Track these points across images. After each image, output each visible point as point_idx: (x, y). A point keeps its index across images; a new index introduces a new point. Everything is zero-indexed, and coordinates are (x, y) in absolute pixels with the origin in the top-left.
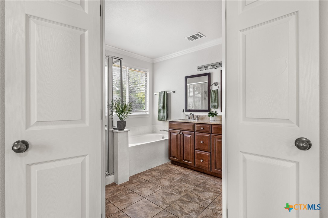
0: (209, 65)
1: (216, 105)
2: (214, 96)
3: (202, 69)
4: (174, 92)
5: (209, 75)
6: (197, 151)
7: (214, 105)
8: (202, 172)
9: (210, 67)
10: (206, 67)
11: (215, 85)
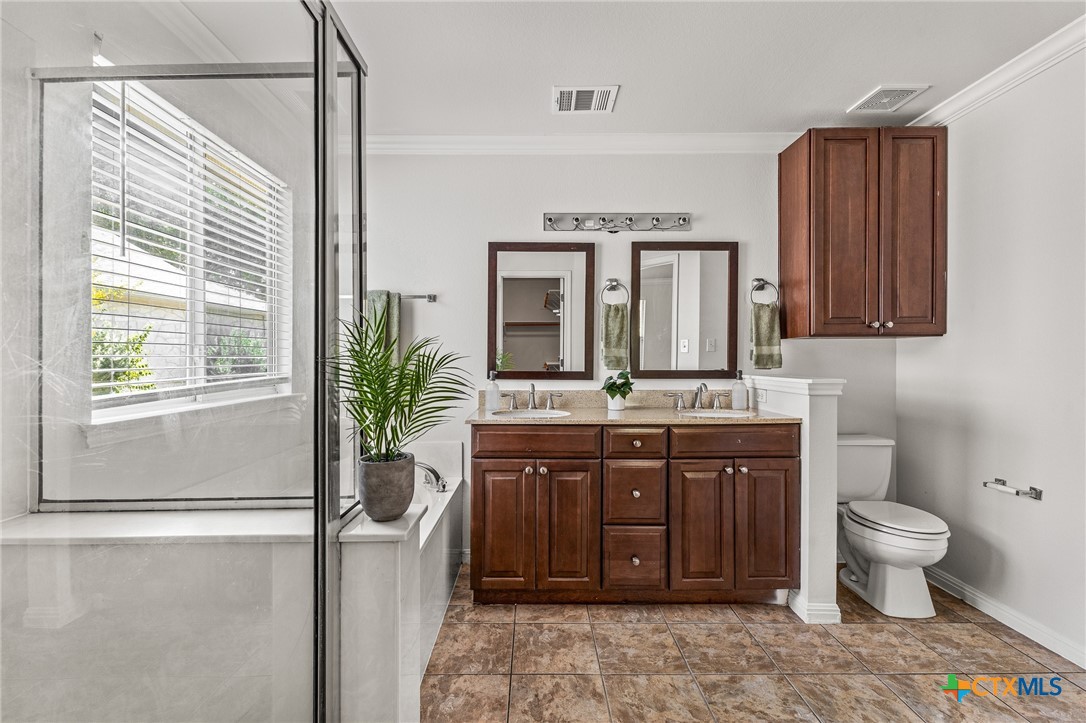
0: (589, 216)
1: (621, 358)
2: (618, 325)
3: (561, 225)
4: (433, 298)
5: (589, 249)
6: (613, 530)
7: (616, 357)
8: (620, 600)
9: (590, 224)
10: (579, 221)
11: (613, 288)
